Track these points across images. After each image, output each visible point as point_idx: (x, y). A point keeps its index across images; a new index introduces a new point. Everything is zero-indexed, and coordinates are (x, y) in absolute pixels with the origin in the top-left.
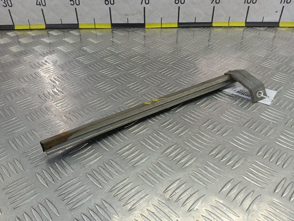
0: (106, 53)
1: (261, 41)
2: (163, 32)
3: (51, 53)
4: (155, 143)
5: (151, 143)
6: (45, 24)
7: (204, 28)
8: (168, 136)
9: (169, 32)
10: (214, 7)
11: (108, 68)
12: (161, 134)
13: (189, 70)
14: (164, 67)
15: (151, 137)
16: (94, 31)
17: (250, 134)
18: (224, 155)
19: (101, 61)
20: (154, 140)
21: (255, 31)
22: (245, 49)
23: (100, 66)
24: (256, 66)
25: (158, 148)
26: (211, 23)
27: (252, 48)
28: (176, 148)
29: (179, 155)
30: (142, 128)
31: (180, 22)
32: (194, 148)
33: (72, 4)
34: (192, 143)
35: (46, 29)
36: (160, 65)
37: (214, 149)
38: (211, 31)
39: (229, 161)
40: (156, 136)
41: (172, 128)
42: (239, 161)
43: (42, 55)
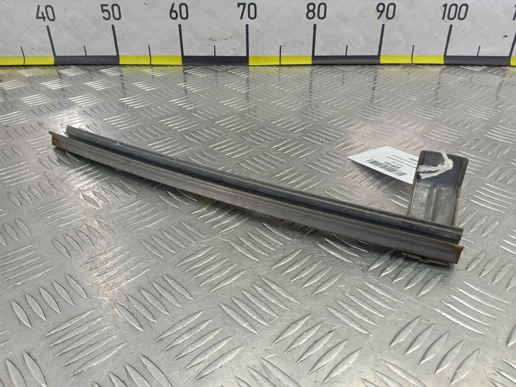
0: (167, 109)
1: (479, 91)
2: (283, 72)
3: (55, 109)
4: (258, 310)
5: (247, 312)
6: (53, 55)
7: (364, 66)
8: (291, 294)
9: (295, 73)
10: (383, 26)
11: (166, 138)
12: (274, 287)
13: (336, 143)
14: (283, 138)
15: (248, 295)
16: (148, 71)
17: (482, 289)
18: (428, 346)
19: (155, 125)
20: (255, 302)
21: (465, 72)
22: (449, 104)
23: (152, 134)
24: (475, 138)
25: (265, 324)
26: (378, 57)
27: (462, 103)
28: (309, 327)
29: (316, 344)
30: (230, 272)
31: (316, 54)
32: (354, 326)
33: (107, 17)
34: (346, 313)
35: (55, 65)
36: (275, 134)
37: (403, 329)
38: (377, 72)
39: (441, 362)
40: (262, 294)
41: (300, 273)
42: (467, 361)
43: (36, 112)
